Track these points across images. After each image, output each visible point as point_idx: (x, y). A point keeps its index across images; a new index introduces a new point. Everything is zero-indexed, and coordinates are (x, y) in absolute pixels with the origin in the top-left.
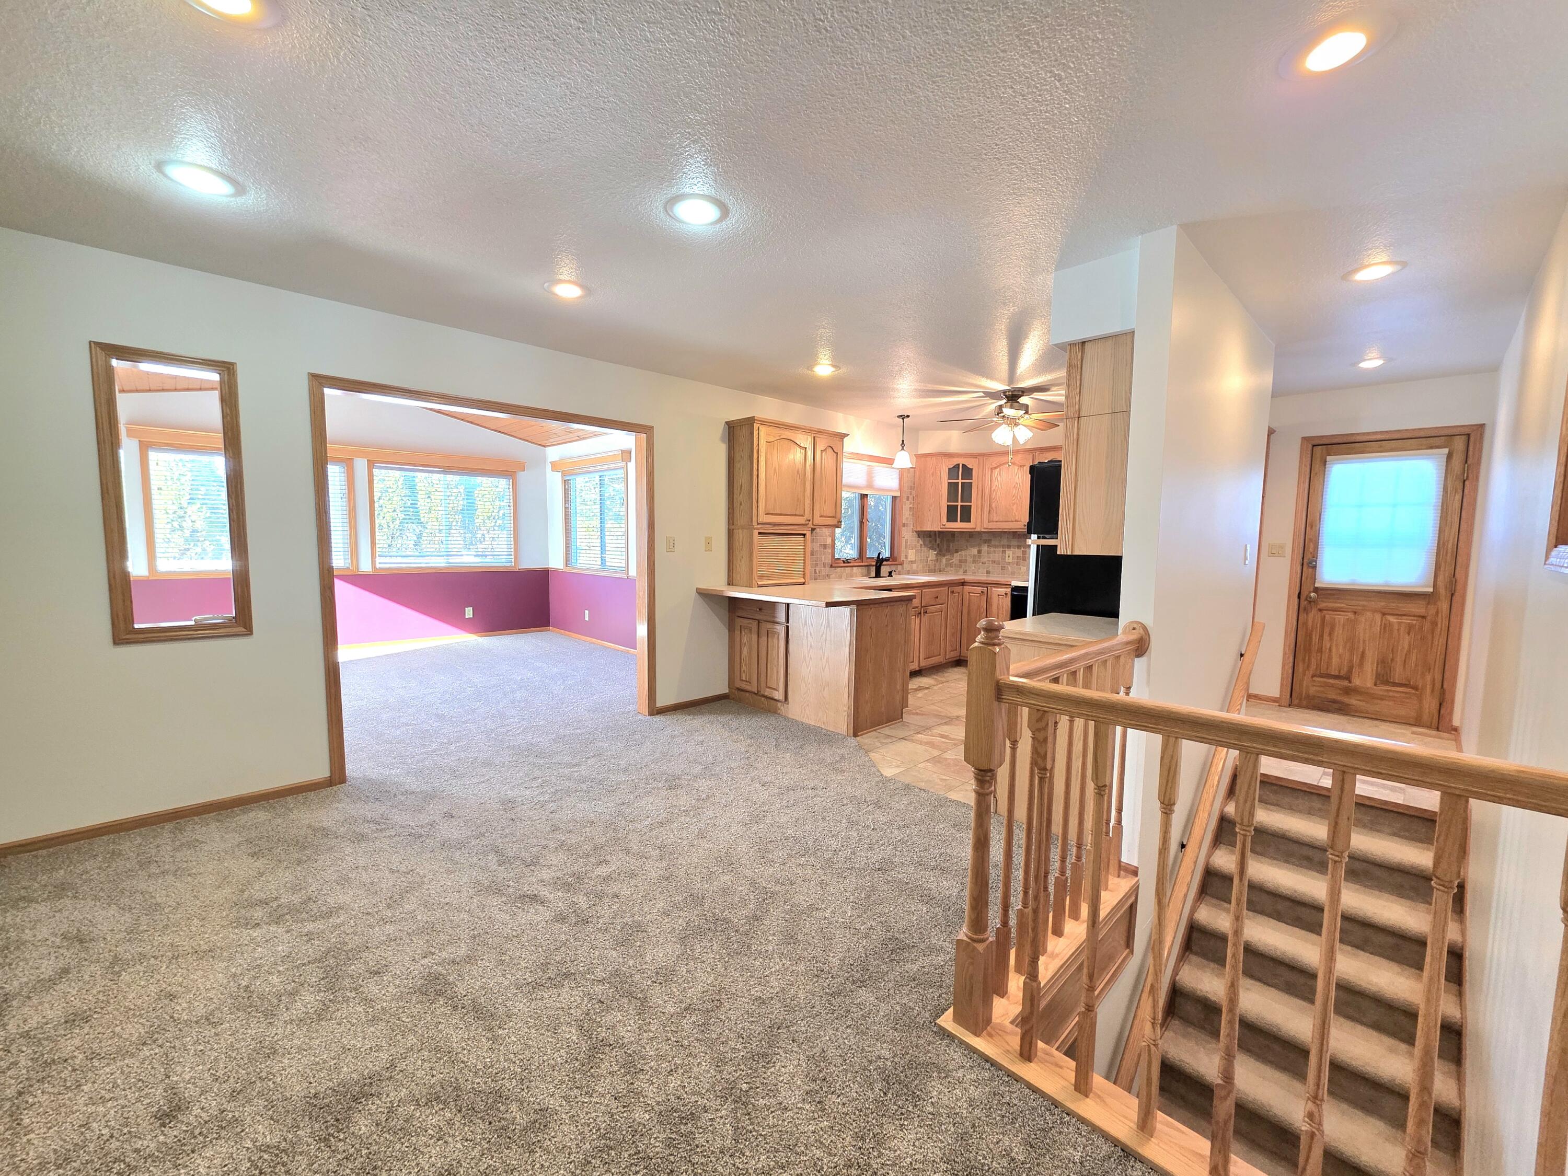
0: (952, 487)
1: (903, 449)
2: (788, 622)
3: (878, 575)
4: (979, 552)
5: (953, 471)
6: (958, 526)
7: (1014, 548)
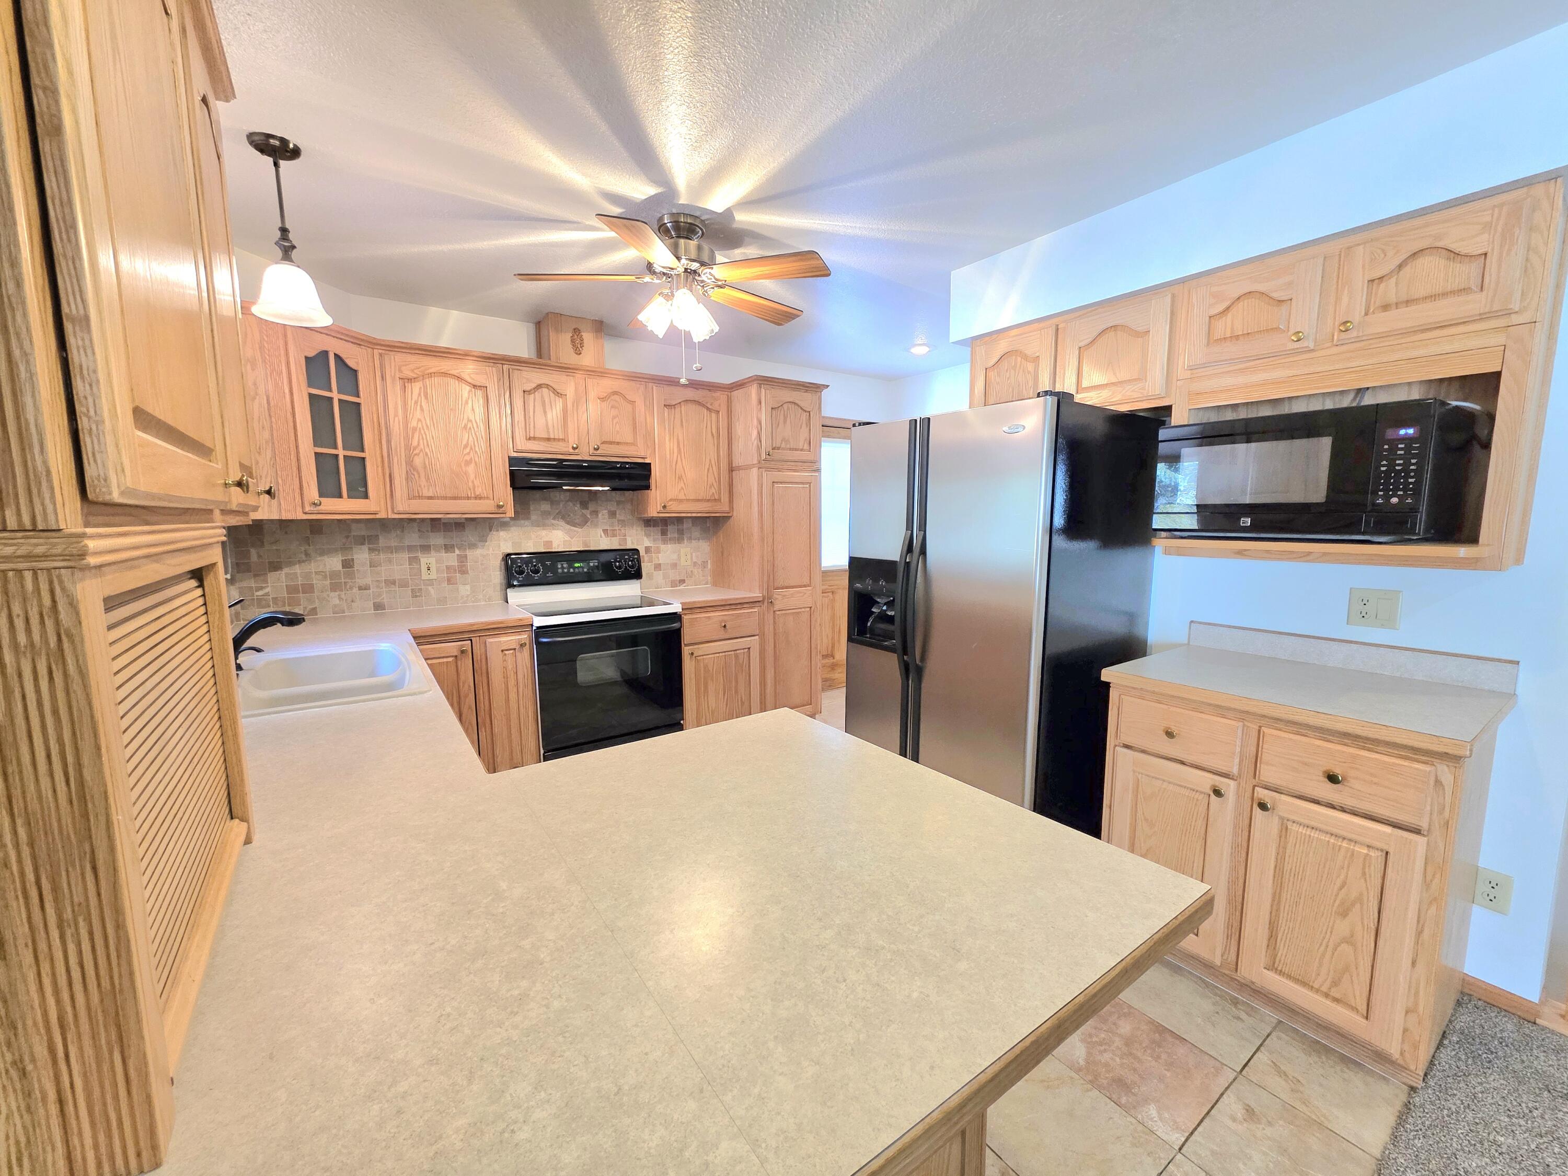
0: (320, 406)
1: (287, 256)
4: (347, 564)
6: (342, 507)
7: (439, 551)
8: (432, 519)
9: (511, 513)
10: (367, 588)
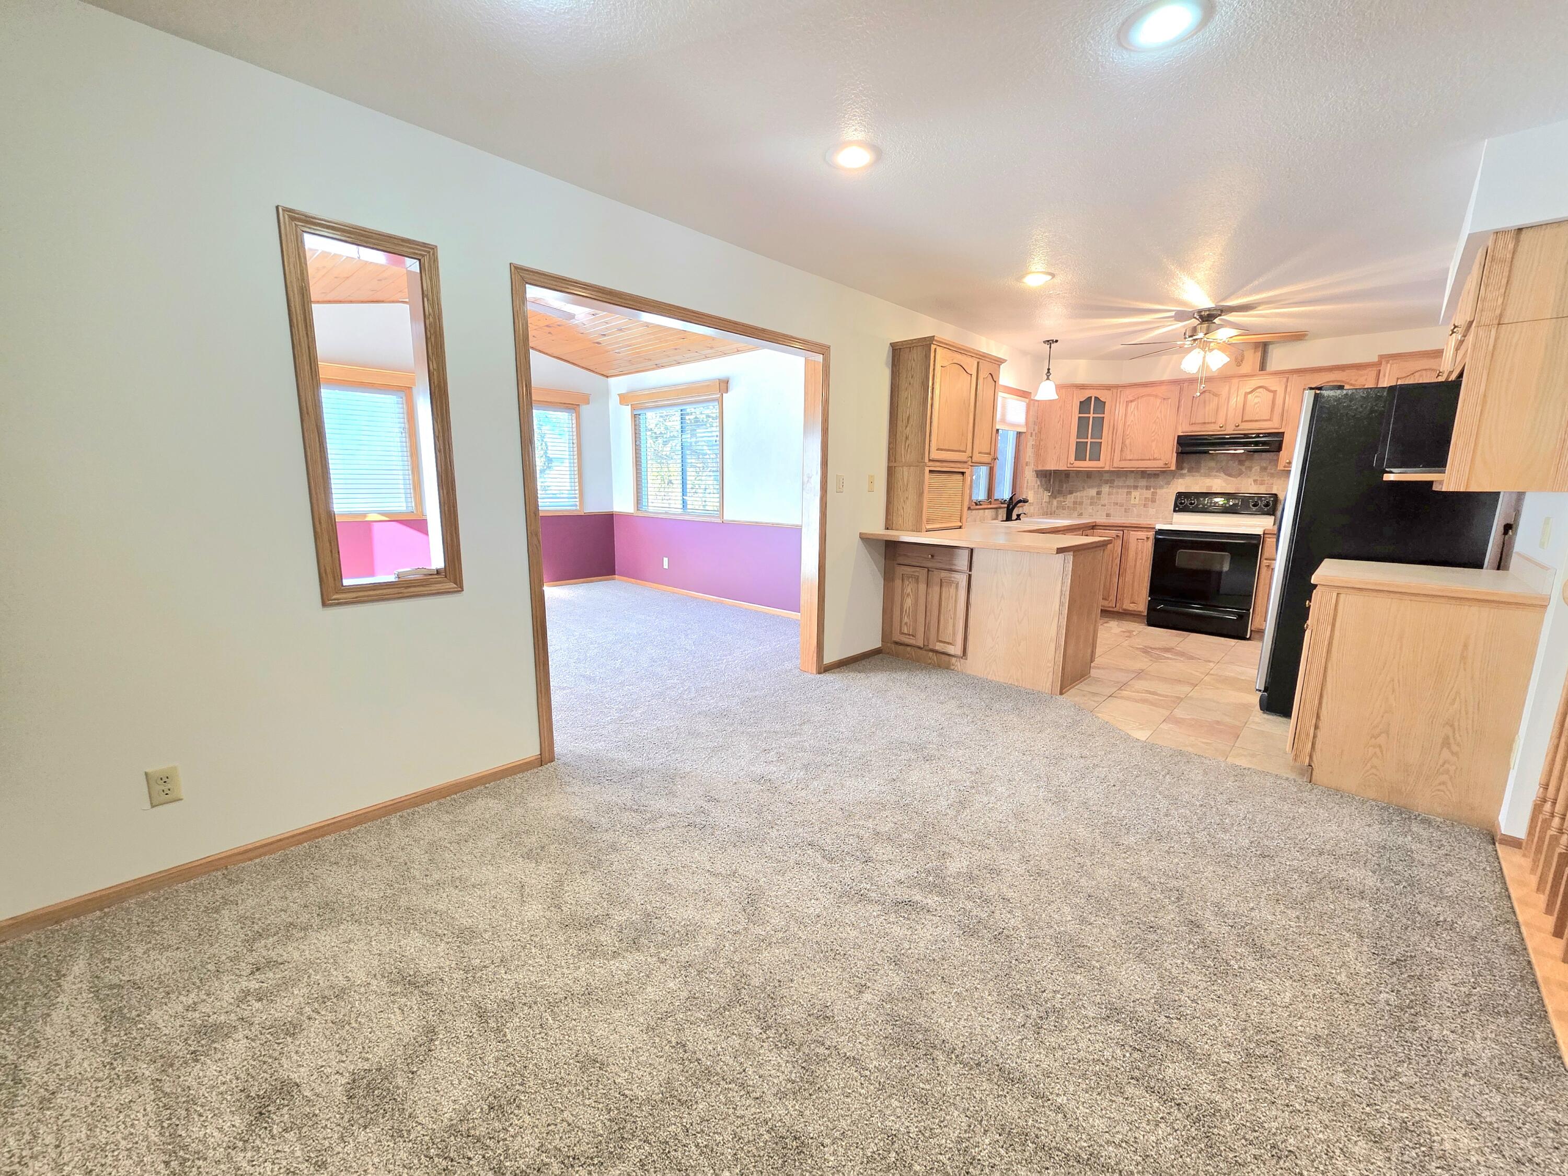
0: (1083, 423)
1: (1048, 379)
2: (970, 570)
3: (1009, 518)
4: (1099, 493)
5: (1084, 405)
6: (1087, 465)
7: (1142, 489)
8: (1142, 471)
9: (1173, 468)
10: (1105, 506)
